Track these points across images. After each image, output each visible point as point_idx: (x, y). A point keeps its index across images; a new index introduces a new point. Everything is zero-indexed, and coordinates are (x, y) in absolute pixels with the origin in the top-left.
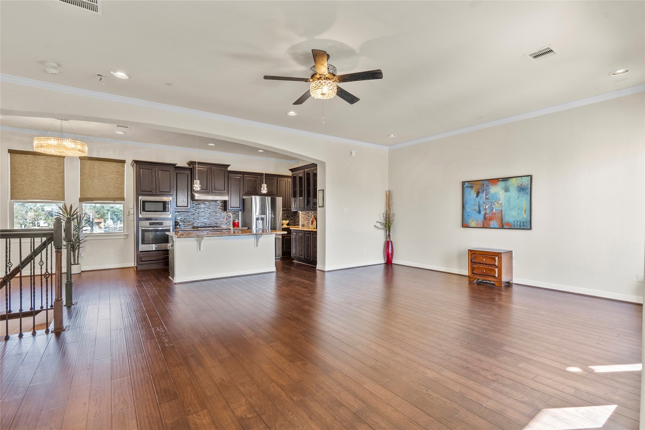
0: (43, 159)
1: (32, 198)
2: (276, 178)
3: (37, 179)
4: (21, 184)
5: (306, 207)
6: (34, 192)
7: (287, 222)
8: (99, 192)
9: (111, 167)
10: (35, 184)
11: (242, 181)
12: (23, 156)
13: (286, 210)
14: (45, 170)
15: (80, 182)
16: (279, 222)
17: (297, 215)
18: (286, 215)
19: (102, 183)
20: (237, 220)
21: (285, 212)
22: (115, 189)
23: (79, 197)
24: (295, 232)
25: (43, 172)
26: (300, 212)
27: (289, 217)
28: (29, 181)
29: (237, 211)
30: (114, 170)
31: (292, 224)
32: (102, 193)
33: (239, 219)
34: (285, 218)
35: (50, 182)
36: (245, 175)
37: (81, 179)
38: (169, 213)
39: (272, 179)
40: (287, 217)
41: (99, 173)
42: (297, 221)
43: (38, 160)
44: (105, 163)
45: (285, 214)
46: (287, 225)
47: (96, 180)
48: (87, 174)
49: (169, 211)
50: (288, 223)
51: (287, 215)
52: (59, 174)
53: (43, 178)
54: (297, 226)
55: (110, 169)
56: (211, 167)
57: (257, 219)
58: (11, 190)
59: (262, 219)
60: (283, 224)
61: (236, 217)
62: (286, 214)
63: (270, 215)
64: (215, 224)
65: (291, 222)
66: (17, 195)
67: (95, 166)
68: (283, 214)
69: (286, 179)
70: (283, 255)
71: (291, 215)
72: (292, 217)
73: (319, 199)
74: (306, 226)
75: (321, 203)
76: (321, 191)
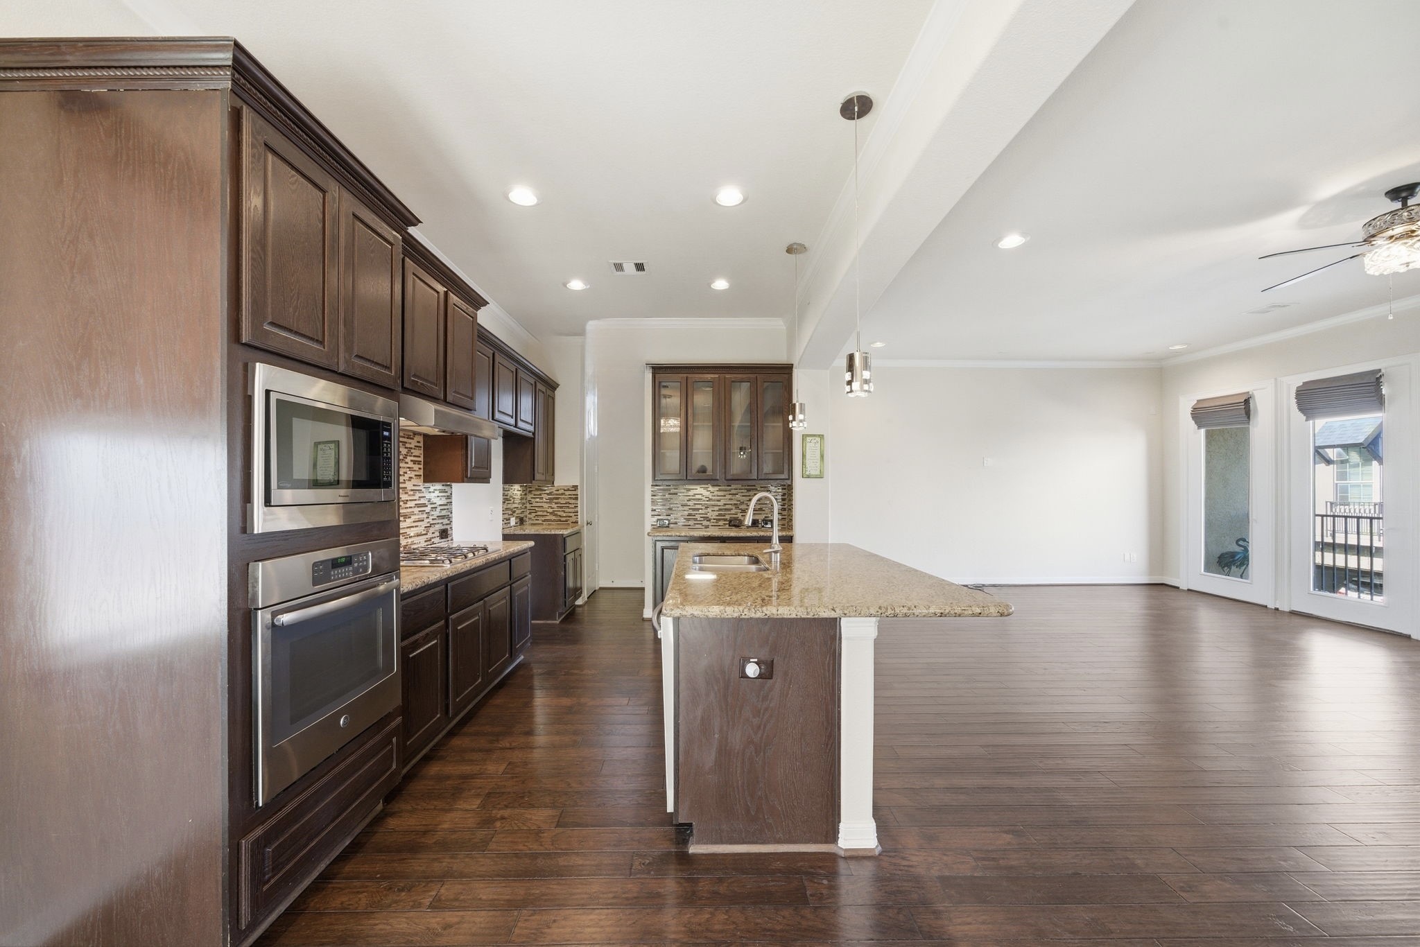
49: (390, 484)
56: (446, 289)
73: (804, 456)
74: (679, 525)
75: (814, 469)
76: (813, 438)
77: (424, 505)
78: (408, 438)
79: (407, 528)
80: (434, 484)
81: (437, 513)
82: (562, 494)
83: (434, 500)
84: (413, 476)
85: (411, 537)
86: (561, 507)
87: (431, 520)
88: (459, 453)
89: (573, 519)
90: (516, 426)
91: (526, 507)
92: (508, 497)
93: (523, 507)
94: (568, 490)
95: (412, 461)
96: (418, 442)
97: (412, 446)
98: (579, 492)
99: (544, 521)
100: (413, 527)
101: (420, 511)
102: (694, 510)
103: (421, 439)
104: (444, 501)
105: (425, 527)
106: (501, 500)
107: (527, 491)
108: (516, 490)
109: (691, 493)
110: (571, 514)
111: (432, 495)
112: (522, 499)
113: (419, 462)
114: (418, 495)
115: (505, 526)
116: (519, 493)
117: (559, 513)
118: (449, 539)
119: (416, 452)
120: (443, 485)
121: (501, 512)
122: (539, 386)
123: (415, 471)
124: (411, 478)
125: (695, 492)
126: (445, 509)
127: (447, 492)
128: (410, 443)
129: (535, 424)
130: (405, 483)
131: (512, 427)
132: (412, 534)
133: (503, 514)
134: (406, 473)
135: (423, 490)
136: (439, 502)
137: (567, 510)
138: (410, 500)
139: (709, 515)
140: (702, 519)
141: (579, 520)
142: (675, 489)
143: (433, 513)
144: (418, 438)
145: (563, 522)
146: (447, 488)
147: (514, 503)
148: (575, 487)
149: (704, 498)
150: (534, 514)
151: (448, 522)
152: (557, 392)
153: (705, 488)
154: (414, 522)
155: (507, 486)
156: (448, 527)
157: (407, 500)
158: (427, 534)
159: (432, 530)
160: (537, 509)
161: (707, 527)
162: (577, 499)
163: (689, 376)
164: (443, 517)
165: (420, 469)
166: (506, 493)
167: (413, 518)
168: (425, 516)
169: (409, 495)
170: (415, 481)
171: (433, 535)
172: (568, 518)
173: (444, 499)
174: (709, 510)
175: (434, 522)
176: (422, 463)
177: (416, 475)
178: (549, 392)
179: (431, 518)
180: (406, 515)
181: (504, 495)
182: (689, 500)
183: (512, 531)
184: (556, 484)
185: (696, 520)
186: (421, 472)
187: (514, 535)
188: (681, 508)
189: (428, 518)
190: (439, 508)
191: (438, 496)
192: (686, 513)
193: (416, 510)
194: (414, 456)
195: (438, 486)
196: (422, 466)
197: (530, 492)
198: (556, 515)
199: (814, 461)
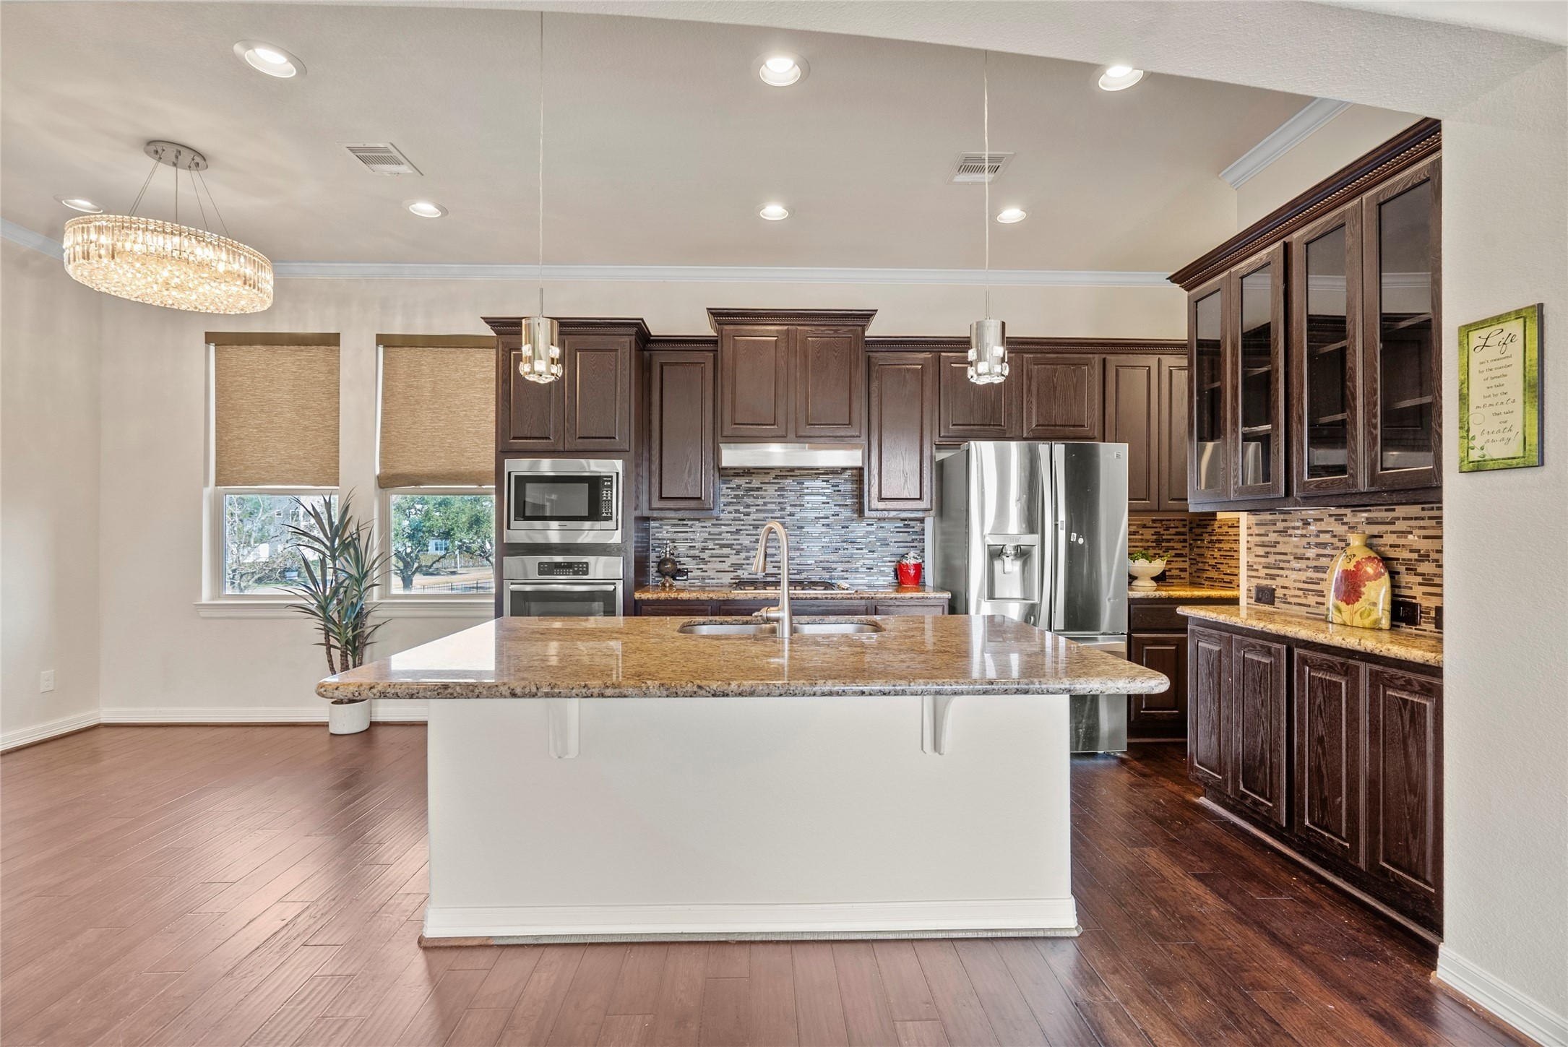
0: (290, 355)
1: (264, 479)
2: (1097, 359)
3: (276, 419)
4: (239, 438)
5: (1304, 485)
6: (267, 460)
7: (1158, 566)
8: (433, 452)
9: (467, 365)
10: (269, 434)
11: (929, 380)
12: (244, 352)
13: (1155, 511)
14: (293, 391)
15: (381, 423)
16: (1115, 568)
17: (1211, 534)
18: (1148, 534)
19: (441, 424)
20: (912, 554)
21: (1147, 519)
22: (477, 441)
23: (378, 472)
24: (1210, 636)
25: (288, 397)
26: (1243, 517)
27: (1168, 541)
28: (256, 428)
29: (920, 515)
30: (478, 376)
31: (1183, 574)
32: (440, 458)
33: (923, 551)
34: (1147, 548)
35: (306, 428)
36: (943, 354)
37: (384, 413)
38: (611, 524)
39: (1077, 364)
40: (1158, 542)
41: (434, 388)
42: (1212, 562)
43: (278, 360)
44: (450, 353)
45: (1144, 526)
46: (1154, 584)
47: (424, 412)
48: (399, 393)
49: (611, 518)
50: (1164, 573)
51: (1157, 533)
52: (329, 399)
53: (289, 415)
54: (1212, 587)
55: (464, 373)
56: (793, 327)
57: (995, 554)
58: (217, 455)
59: (1023, 554)
60: (1132, 578)
61: (913, 541)
62: (1152, 531)
63: (1062, 534)
64: (824, 569)
65: (1174, 565)
66: (228, 472)
67: (422, 365)
68: (1133, 528)
69: (1152, 361)
70: (1132, 730)
71: (1178, 534)
72: (1185, 541)
73: (1463, 400)
74: (1289, 603)
75: (1500, 436)
76: (1495, 329)
109: (1312, 529)
117: (1222, 567)
125: (1320, 526)
137: (1231, 563)
142: (1283, 520)
160: (1197, 558)
162: (1239, 542)
163: (1234, 269)
182: (1308, 546)
188: (1294, 564)
192: (1303, 576)
199: (1494, 410)
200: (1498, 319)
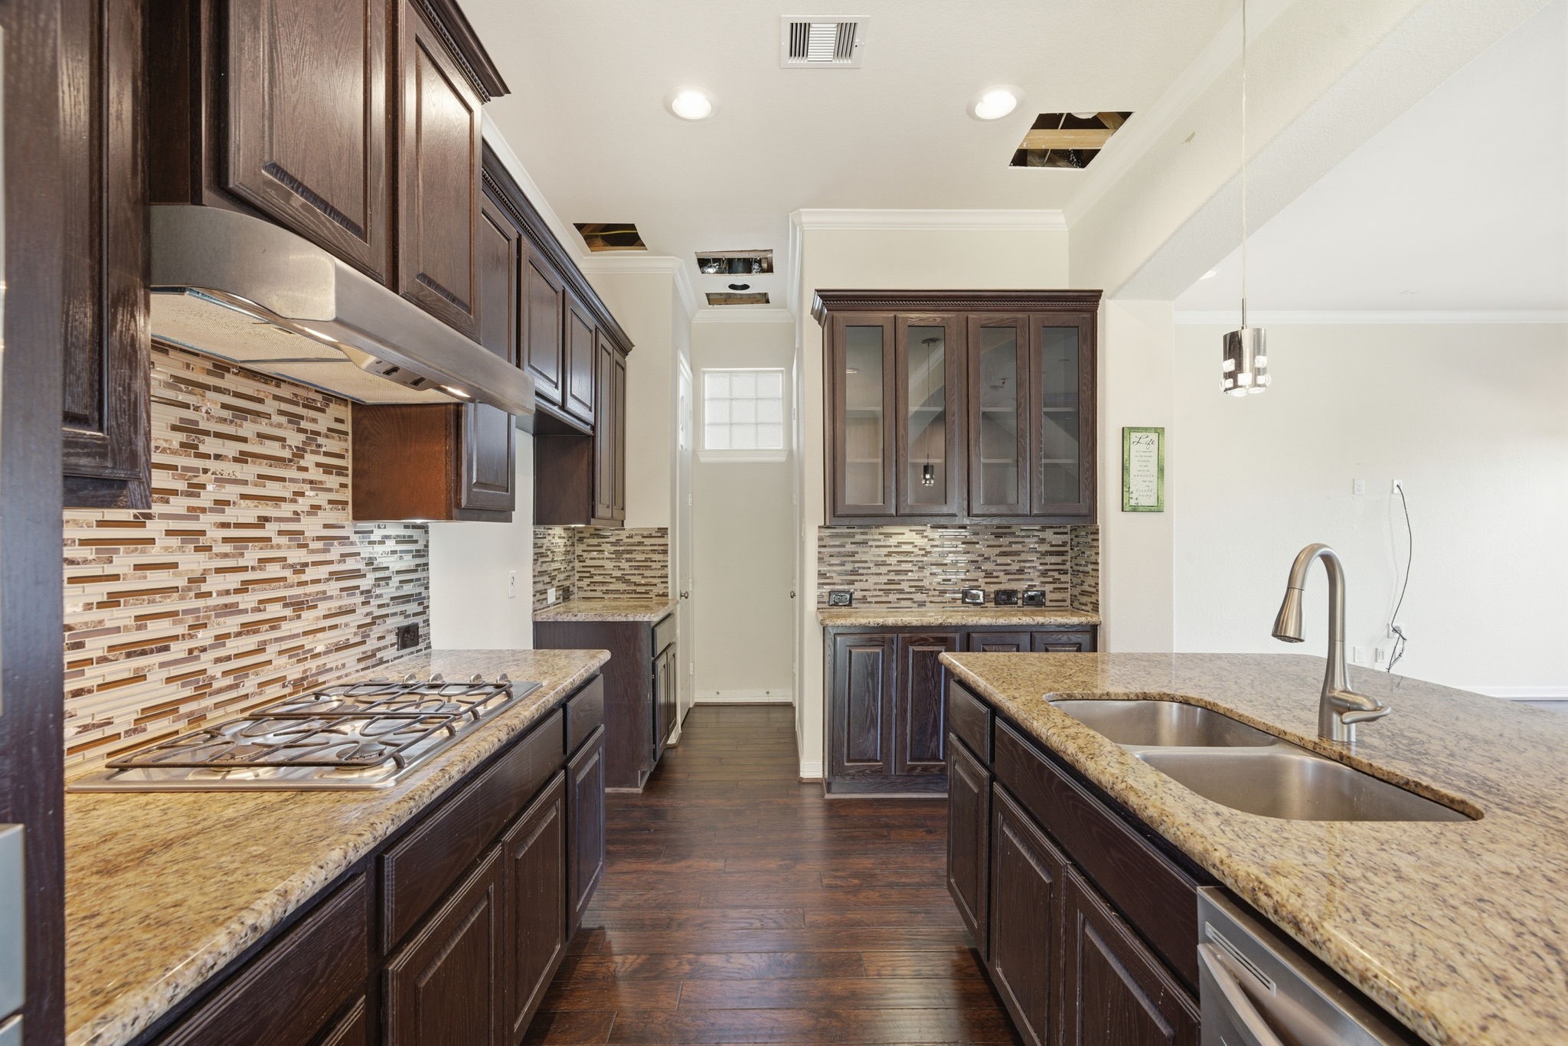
11: (513, 276)
36: (524, 237)
73: (1125, 469)
74: (869, 602)
75: (1145, 494)
76: (1144, 434)
77: (356, 574)
78: (305, 406)
79: (305, 633)
80: (382, 522)
81: (388, 591)
82: (640, 544)
83: (383, 561)
84: (324, 503)
85: (318, 655)
86: (638, 568)
87: (374, 609)
88: (440, 448)
89: (659, 589)
90: (563, 407)
91: (573, 567)
92: (543, 550)
93: (569, 568)
94: (650, 536)
95: (318, 465)
96: (338, 420)
97: (321, 427)
98: (669, 540)
99: (607, 592)
100: (322, 630)
101: (342, 590)
102: (898, 572)
103: (346, 413)
104: (409, 562)
105: (359, 627)
106: (531, 557)
107: (576, 538)
108: (557, 535)
109: (893, 541)
110: (654, 581)
111: (379, 548)
112: (567, 552)
113: (341, 471)
114: (336, 551)
115: (538, 605)
116: (561, 542)
117: (634, 579)
118: (421, 646)
119: (332, 445)
120: (406, 527)
121: (531, 580)
122: (602, 340)
123: (330, 490)
124: (319, 507)
125: (901, 538)
126: (411, 581)
127: (416, 542)
128: (314, 421)
129: (595, 407)
130: (299, 520)
131: (555, 408)
132: (320, 649)
133: (534, 583)
134: (302, 494)
135: (354, 538)
136: (395, 564)
137: (647, 573)
138: (315, 564)
139: (926, 583)
140: (913, 590)
141: (670, 591)
142: (862, 533)
143: (378, 591)
144: (335, 410)
145: (641, 594)
146: (416, 534)
147: (553, 561)
148: (663, 532)
149: (916, 550)
150: (587, 581)
151: (420, 609)
152: (630, 359)
153: (918, 532)
154: (326, 617)
155: (541, 529)
156: (419, 620)
157: (306, 565)
158: (364, 642)
159: (376, 631)
160: (592, 570)
161: (922, 604)
162: (665, 552)
163: (901, 315)
164: (406, 599)
165: (343, 486)
166: (540, 542)
167: (323, 607)
168: (361, 599)
169: (313, 552)
170: (330, 516)
171: (382, 643)
172: (649, 588)
173: (408, 557)
174: (927, 572)
175: (384, 611)
176: (350, 472)
177: (330, 502)
178: (617, 356)
179: (374, 602)
180: (302, 603)
181: (536, 546)
182: (889, 554)
183: (551, 614)
184: (628, 524)
185: (901, 591)
186: (347, 495)
187: (556, 623)
188: (874, 570)
189: (366, 603)
190: (396, 580)
191: (394, 552)
192: (884, 579)
193: (333, 587)
194: (326, 454)
195: (394, 528)
196: (349, 481)
197: (581, 540)
198: (627, 582)
199: (1145, 479)
200: (1146, 429)
